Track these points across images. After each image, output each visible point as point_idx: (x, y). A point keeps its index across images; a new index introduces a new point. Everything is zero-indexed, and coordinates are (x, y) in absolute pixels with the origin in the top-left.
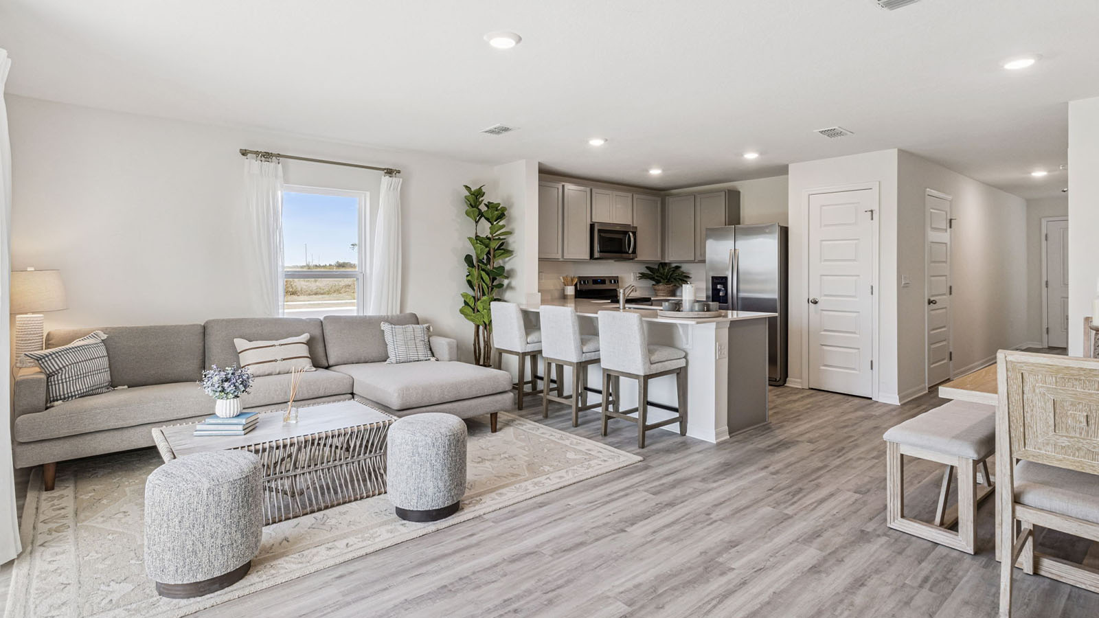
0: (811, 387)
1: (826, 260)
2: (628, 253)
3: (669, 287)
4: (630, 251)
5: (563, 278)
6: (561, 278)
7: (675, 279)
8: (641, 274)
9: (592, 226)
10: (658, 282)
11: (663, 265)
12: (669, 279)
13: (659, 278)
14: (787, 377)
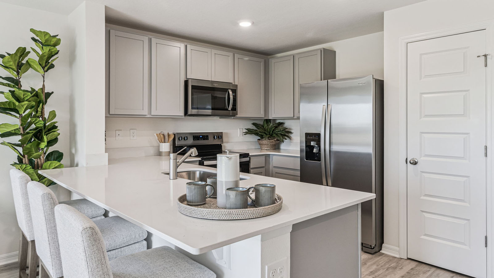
0: (409, 257)
1: (426, 116)
2: (227, 110)
3: (272, 142)
4: (230, 109)
5: (157, 135)
6: (155, 134)
7: (277, 134)
8: (247, 129)
9: (186, 83)
10: (262, 137)
11: (268, 121)
12: (272, 134)
13: (262, 134)
14: (382, 242)
